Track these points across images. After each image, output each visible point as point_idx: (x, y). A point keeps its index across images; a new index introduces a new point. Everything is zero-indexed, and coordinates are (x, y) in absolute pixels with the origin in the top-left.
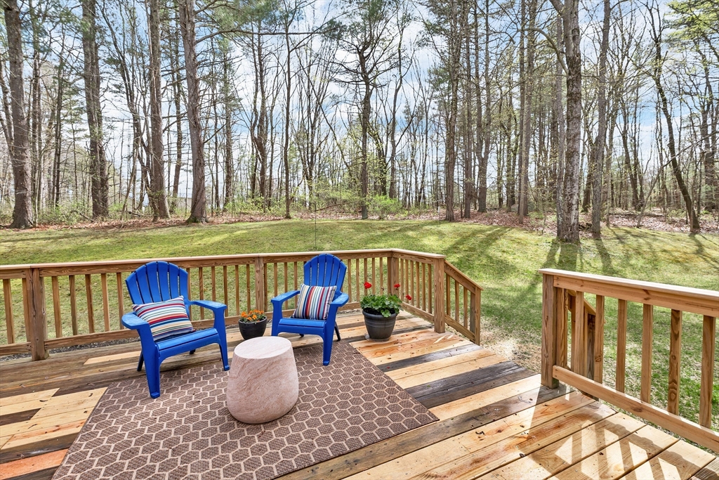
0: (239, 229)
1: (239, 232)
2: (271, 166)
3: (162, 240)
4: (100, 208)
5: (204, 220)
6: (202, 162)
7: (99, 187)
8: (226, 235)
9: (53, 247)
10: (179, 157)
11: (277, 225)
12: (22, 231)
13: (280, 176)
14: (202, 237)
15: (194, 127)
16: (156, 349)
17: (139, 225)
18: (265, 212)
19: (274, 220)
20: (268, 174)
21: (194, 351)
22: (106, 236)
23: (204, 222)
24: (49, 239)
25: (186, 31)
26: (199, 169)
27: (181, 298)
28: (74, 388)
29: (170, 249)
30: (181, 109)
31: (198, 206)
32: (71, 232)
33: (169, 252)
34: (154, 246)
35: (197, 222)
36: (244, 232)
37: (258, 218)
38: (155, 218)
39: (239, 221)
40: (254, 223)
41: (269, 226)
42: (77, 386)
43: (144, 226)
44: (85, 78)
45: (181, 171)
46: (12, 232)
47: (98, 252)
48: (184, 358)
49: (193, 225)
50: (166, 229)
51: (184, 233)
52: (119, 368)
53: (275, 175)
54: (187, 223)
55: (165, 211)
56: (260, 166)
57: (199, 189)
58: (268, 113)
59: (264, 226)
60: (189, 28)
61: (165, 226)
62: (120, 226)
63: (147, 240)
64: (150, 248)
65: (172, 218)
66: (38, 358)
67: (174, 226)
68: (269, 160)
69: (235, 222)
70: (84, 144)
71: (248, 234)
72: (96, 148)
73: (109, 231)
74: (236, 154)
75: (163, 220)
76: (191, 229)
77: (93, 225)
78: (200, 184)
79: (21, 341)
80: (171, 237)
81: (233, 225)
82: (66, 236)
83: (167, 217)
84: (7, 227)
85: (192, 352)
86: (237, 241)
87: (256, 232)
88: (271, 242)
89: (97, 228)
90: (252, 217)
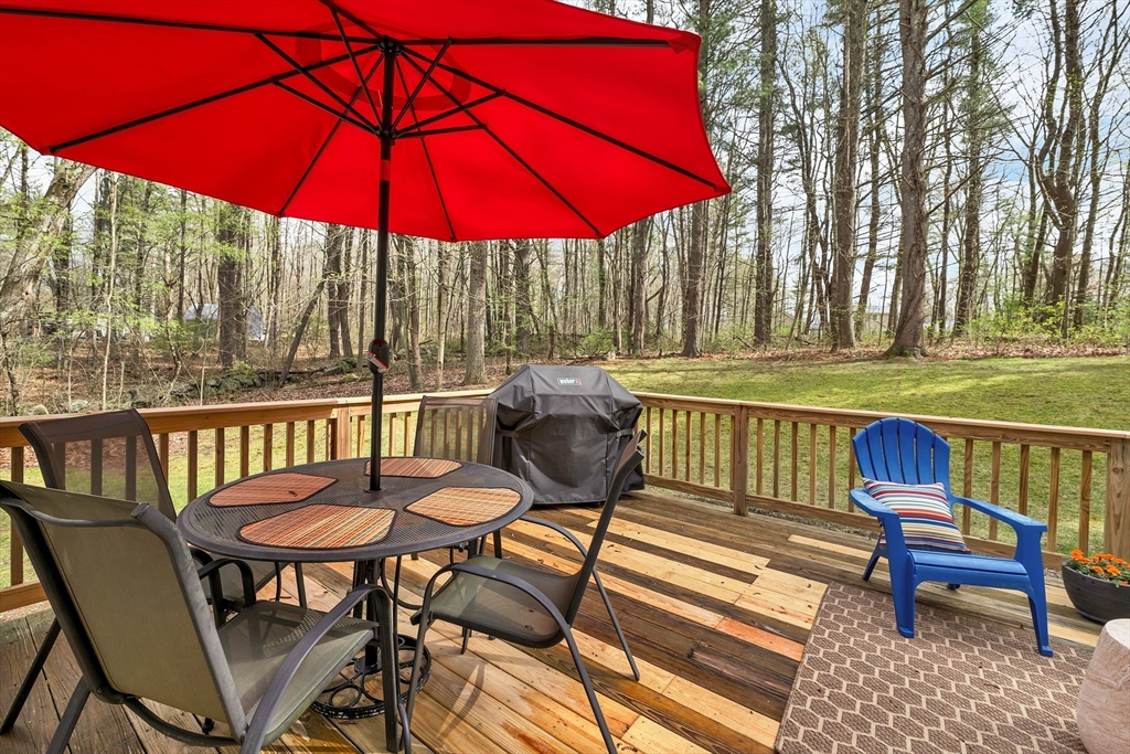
0: (999, 372)
1: (1000, 378)
2: (1090, 231)
3: (847, 382)
4: (762, 334)
5: (918, 351)
6: (923, 248)
7: (765, 303)
8: (970, 382)
9: (718, 381)
10: (873, 245)
11: (1109, 366)
12: (691, 360)
13: (1116, 252)
14: (918, 383)
15: (912, 189)
16: (909, 560)
17: (812, 357)
18: (1065, 336)
19: (1093, 355)
20: (1078, 250)
21: (958, 586)
22: (771, 371)
23: (919, 356)
24: (715, 370)
25: (910, 29)
26: (915, 262)
27: (940, 485)
28: (786, 567)
29: (862, 398)
30: (880, 166)
31: (908, 327)
32: (734, 363)
33: (860, 403)
34: (835, 390)
35: (905, 355)
36: (1014, 377)
37: (1046, 350)
38: (835, 346)
39: (994, 356)
40: (1036, 360)
41: (1083, 368)
42: (789, 566)
43: (818, 359)
44: (758, 164)
45: (874, 269)
46: (682, 360)
47: (764, 392)
48: (937, 591)
49: (897, 361)
50: (851, 365)
51: (882, 373)
52: (833, 563)
53: (1100, 250)
54: (886, 356)
55: (849, 336)
56: (1054, 235)
57: (914, 297)
58: (1087, 113)
59: (1071, 368)
60: (915, 21)
61: (849, 359)
62: (786, 358)
63: (824, 381)
64: (830, 393)
65: (857, 348)
66: (739, 513)
67: (864, 360)
68: (1082, 218)
69: (986, 357)
70: (747, 253)
71: (1026, 382)
72: (763, 254)
73: (774, 364)
74: (988, 223)
75: (845, 351)
76: (894, 366)
77: (755, 356)
78: (916, 287)
79: (725, 486)
80: (861, 379)
81: (985, 363)
82: (730, 369)
83: (852, 345)
84: (679, 355)
85: (953, 587)
86: (998, 396)
87: (1048, 380)
88: (1094, 405)
89: (760, 359)
90: (1030, 347)
